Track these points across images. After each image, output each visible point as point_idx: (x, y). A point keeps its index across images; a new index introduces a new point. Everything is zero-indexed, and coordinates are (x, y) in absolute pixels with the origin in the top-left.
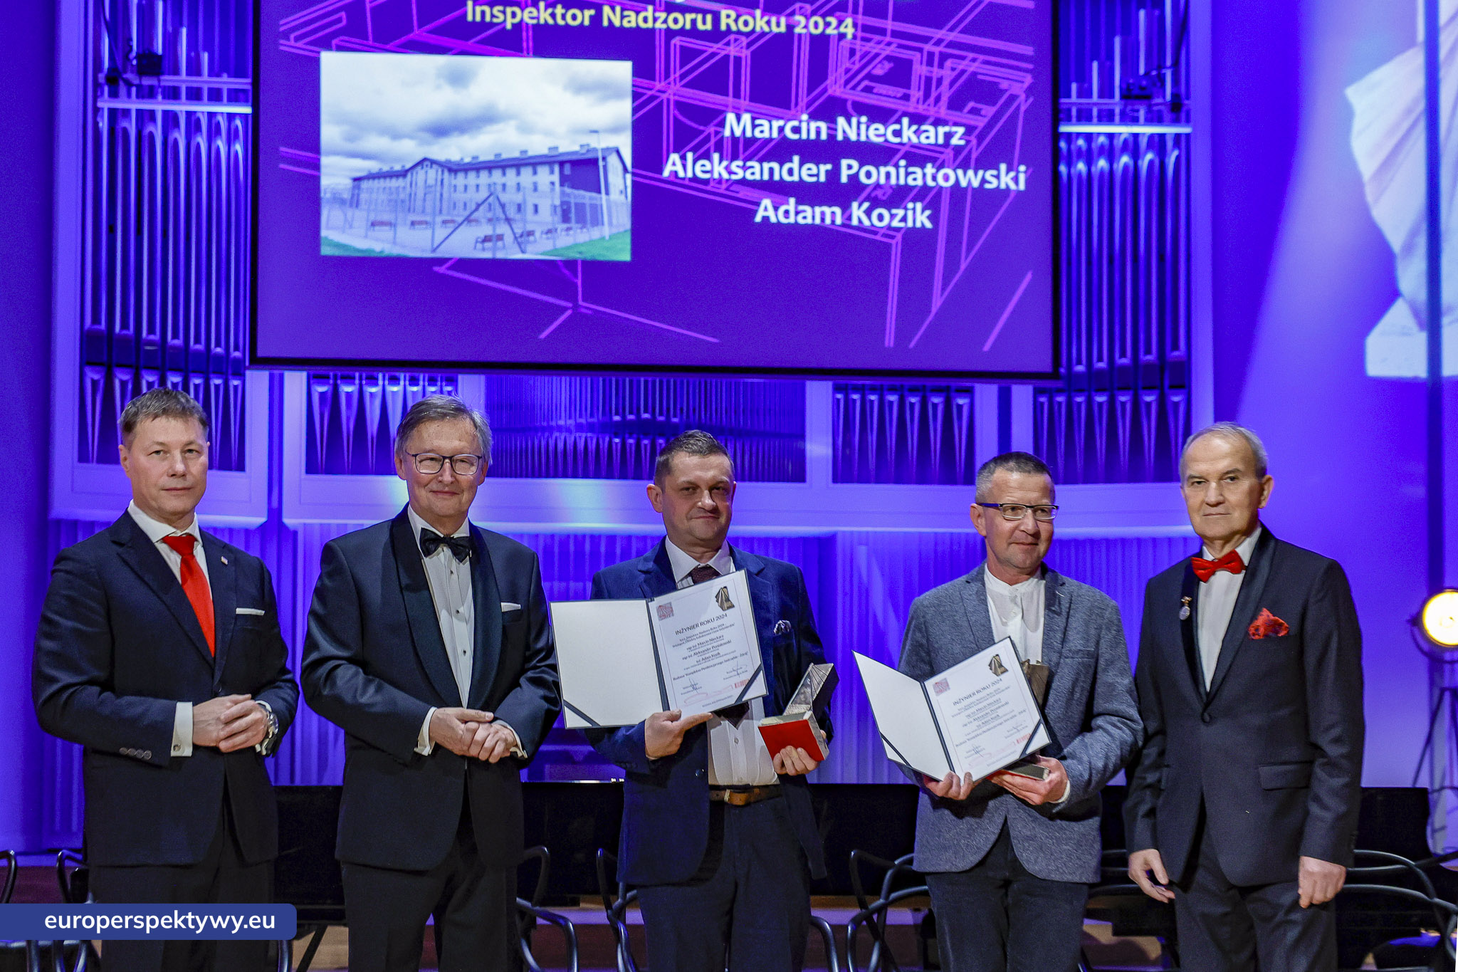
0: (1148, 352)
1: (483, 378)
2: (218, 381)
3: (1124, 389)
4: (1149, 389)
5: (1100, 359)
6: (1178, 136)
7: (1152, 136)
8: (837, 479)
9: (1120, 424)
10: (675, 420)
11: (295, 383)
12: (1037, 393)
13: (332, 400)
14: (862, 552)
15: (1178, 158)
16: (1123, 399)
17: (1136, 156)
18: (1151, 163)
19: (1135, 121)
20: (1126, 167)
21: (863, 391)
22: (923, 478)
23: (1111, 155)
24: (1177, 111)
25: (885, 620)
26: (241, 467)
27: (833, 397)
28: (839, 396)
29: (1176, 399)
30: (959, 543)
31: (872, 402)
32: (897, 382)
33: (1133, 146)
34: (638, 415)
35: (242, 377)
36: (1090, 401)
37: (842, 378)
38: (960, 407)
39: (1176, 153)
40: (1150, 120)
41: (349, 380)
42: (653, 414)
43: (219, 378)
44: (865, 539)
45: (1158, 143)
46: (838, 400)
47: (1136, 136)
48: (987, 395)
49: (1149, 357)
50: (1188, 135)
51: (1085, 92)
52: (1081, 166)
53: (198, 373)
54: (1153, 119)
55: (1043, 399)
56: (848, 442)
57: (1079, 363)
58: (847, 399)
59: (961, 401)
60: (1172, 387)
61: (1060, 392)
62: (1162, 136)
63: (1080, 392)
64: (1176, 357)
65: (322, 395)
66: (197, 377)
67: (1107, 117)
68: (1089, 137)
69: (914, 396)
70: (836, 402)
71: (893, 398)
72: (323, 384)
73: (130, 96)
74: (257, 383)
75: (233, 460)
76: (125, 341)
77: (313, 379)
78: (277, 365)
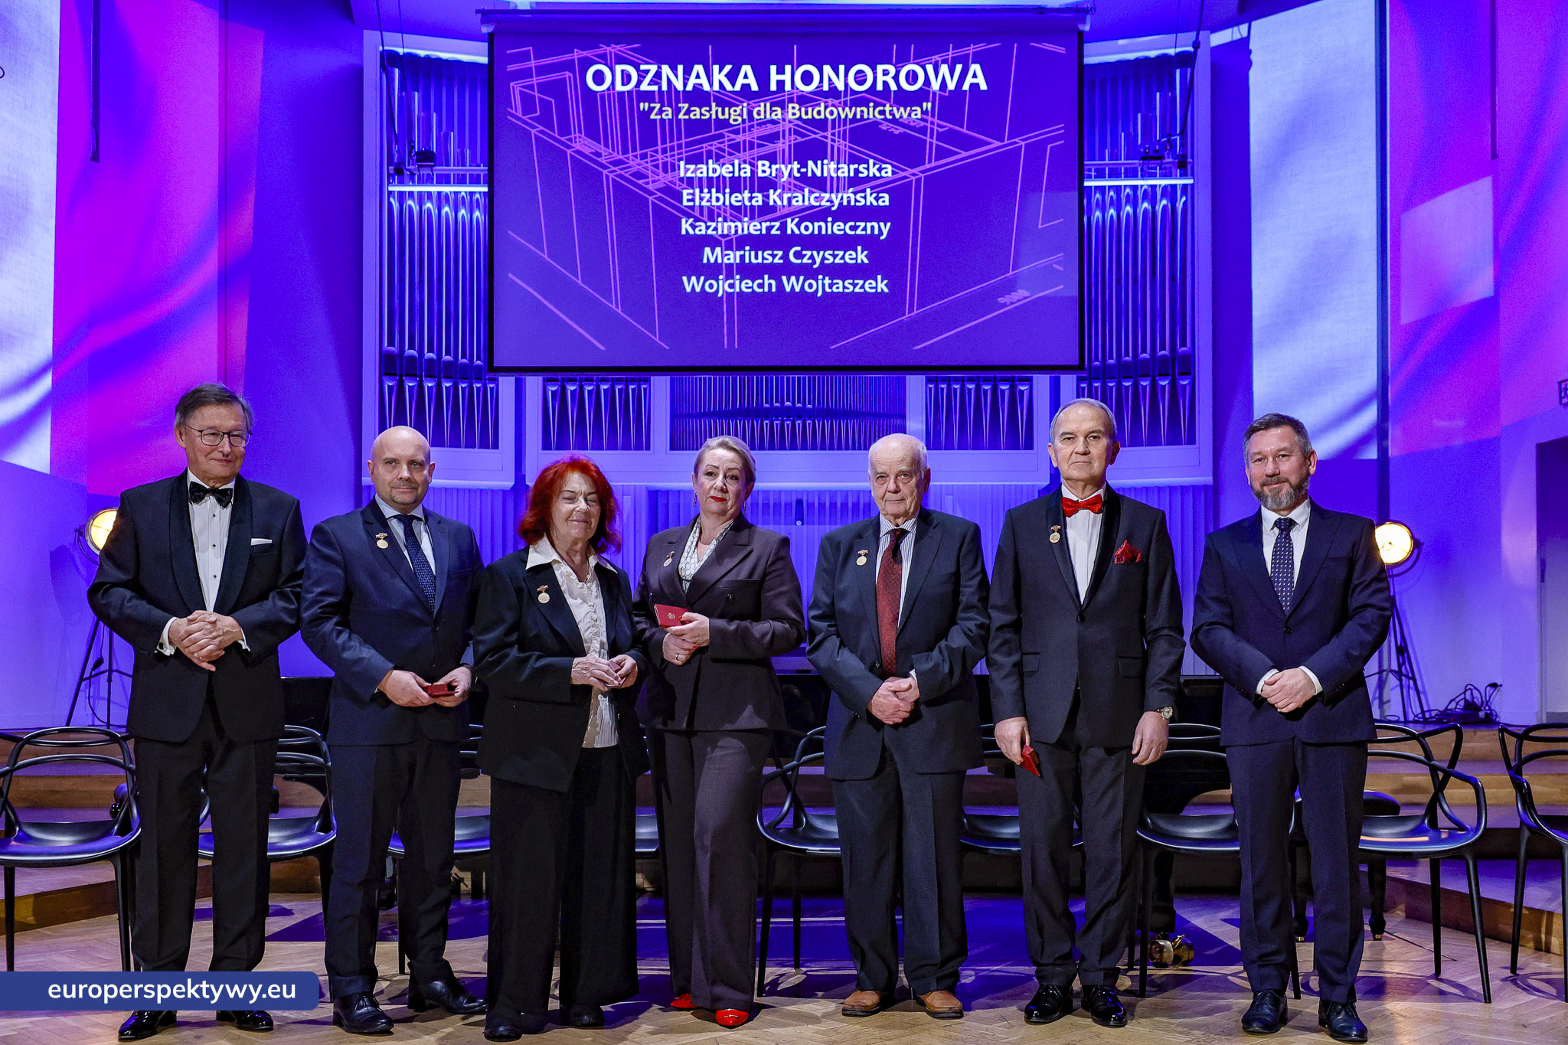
0: (1163, 348)
1: (669, 377)
2: (478, 385)
3: (1144, 376)
4: (1163, 376)
5: (1127, 355)
6: (1185, 186)
7: (1165, 187)
9: (1142, 403)
10: (810, 406)
11: (533, 384)
12: (1079, 380)
13: (560, 396)
14: (949, 500)
15: (1185, 203)
16: (1144, 384)
17: (1153, 203)
18: (1165, 207)
19: (1153, 176)
20: (1146, 211)
21: (949, 382)
22: (994, 445)
23: (1134, 201)
24: (1183, 166)
26: (496, 446)
27: (926, 385)
28: (931, 386)
29: (1184, 383)
30: (1022, 493)
31: (955, 389)
32: (974, 374)
33: (1151, 195)
34: (782, 403)
35: (495, 381)
36: (1119, 386)
37: (933, 372)
38: (1022, 392)
39: (1184, 199)
40: (1164, 176)
41: (572, 381)
42: (793, 403)
43: (478, 383)
44: (951, 491)
45: (1170, 192)
46: (930, 389)
47: (1154, 187)
48: (1042, 383)
49: (1163, 352)
50: (1192, 185)
51: (1114, 156)
52: (1112, 211)
53: (463, 379)
54: (1167, 174)
55: (1082, 385)
56: (937, 421)
57: (1111, 357)
58: (937, 388)
59: (1022, 388)
60: (1180, 374)
61: (1097, 379)
62: (1174, 187)
63: (1112, 379)
64: (1183, 351)
65: (554, 393)
66: (464, 383)
67: (1131, 173)
68: (1118, 189)
69: (987, 385)
70: (928, 391)
71: (971, 386)
72: (554, 385)
73: (413, 182)
74: (506, 385)
75: (490, 441)
76: (412, 357)
77: (546, 382)
78: (519, 372)
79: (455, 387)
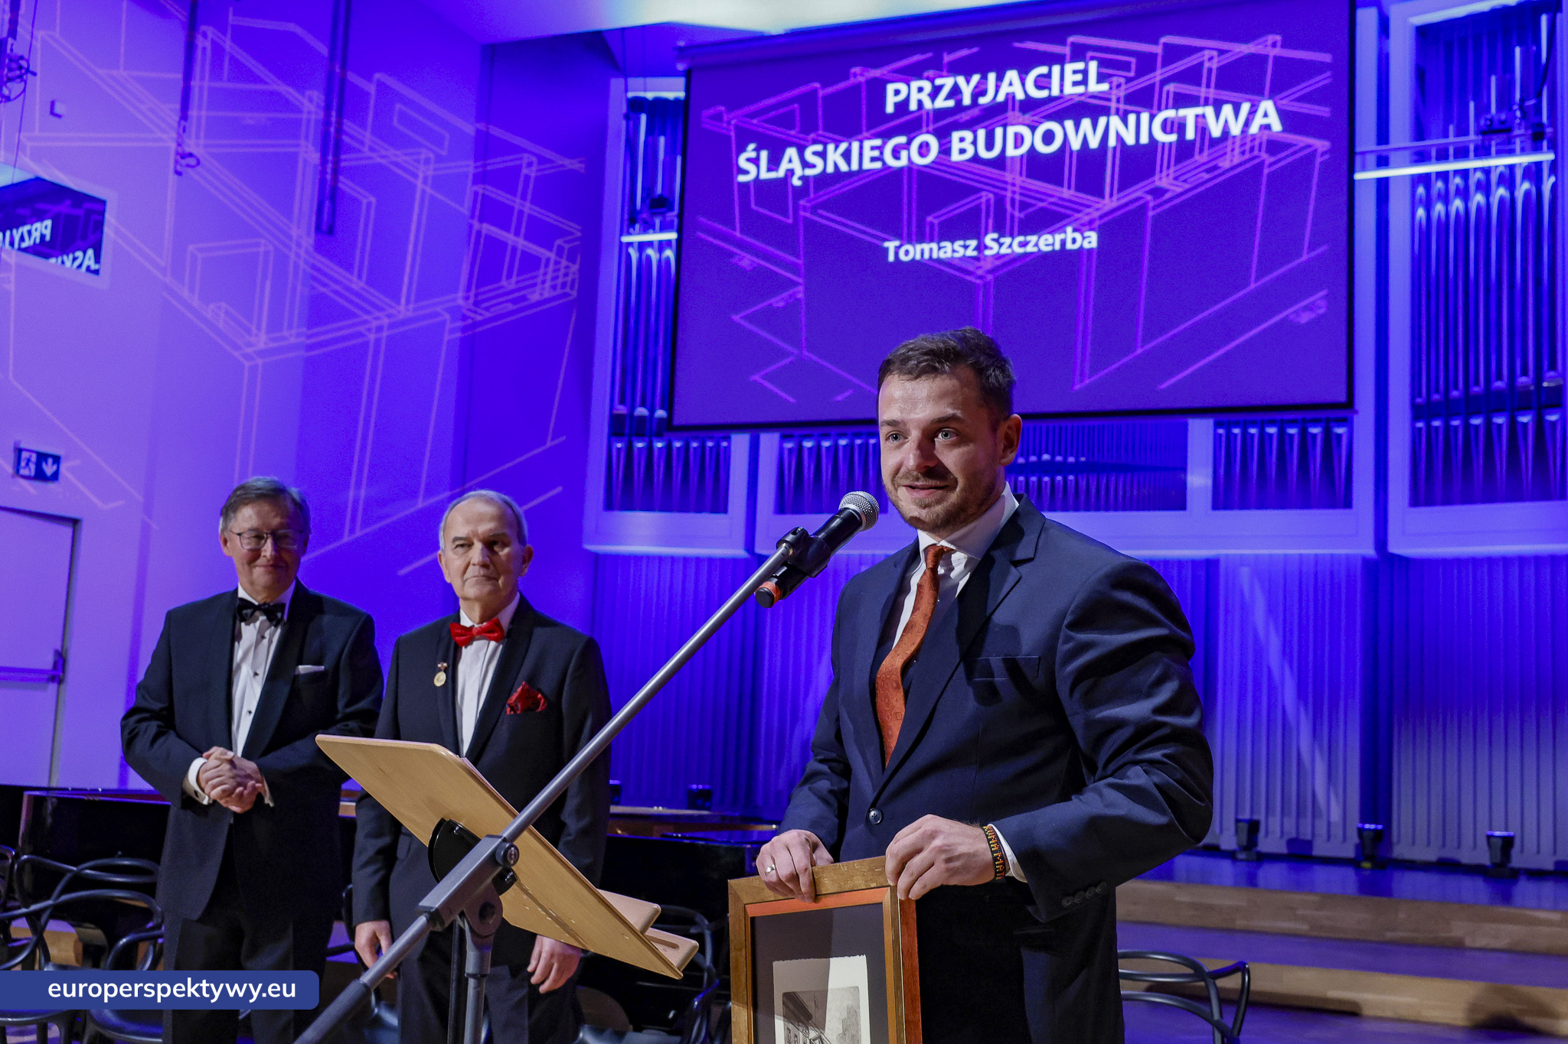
0: (1525, 374)
2: (711, 444)
3: (1500, 411)
4: (1525, 410)
5: (1477, 384)
7: (1528, 165)
8: (1217, 505)
9: (1497, 448)
11: (769, 442)
12: (1413, 418)
13: (797, 454)
14: (1245, 572)
15: (1555, 184)
16: (1500, 421)
17: (1512, 187)
18: (1527, 192)
19: (1511, 152)
20: (1502, 199)
21: (1243, 425)
22: (1304, 503)
23: (1487, 189)
24: (1539, 140)
25: (1267, 635)
26: (725, 511)
27: (1215, 431)
28: (1221, 431)
29: (1552, 418)
30: (1340, 564)
31: (1252, 435)
32: (1278, 416)
33: (1508, 177)
34: (1040, 456)
35: (728, 439)
36: (1466, 425)
38: (1340, 436)
39: (1553, 178)
40: (1527, 150)
41: (808, 437)
42: (1052, 456)
44: (1247, 561)
45: (1534, 172)
46: (1221, 435)
47: (1512, 167)
48: (1363, 423)
49: (1526, 379)
51: (1462, 131)
52: (1458, 203)
55: (1420, 425)
56: (1229, 472)
57: (1456, 388)
58: (1229, 433)
59: (1340, 430)
60: (1547, 407)
61: (1435, 417)
62: (1538, 164)
63: (1455, 416)
64: (1551, 377)
65: (790, 450)
67: (1483, 152)
69: (1292, 427)
70: (1217, 437)
71: (1272, 430)
72: (791, 442)
73: (654, 228)
74: (740, 444)
75: (719, 505)
76: (642, 418)
77: (784, 438)
78: (755, 429)
79: (687, 446)
